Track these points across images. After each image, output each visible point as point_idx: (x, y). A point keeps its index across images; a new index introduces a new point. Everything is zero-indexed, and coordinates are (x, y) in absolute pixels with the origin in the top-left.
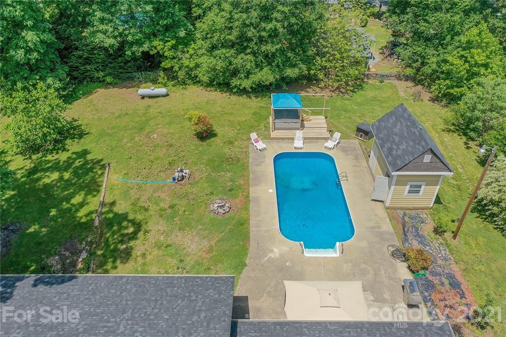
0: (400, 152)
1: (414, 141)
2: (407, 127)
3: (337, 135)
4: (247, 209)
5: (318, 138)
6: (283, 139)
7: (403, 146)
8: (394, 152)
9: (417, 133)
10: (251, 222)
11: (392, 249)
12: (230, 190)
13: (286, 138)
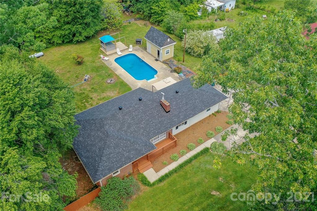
0: (160, 41)
1: (162, 36)
2: (158, 33)
3: (131, 46)
4: (120, 78)
5: (124, 50)
6: (112, 54)
7: (160, 39)
8: (158, 42)
9: (162, 34)
11: (170, 71)
12: (109, 76)
13: (114, 53)
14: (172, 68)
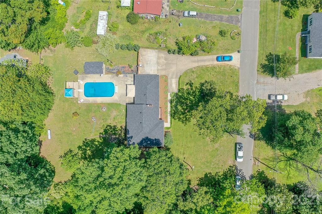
4: (104, 103)
5: (79, 85)
10: (108, 102)
12: (99, 107)
13: (78, 93)
14: (114, 73)
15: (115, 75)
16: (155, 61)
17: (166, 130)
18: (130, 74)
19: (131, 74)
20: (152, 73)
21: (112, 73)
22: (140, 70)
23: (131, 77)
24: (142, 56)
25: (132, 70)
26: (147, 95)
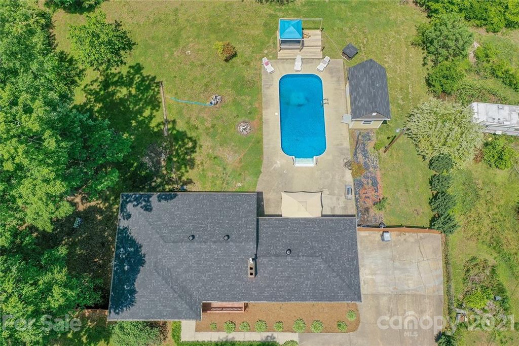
0: (360, 105)
1: (369, 99)
3: (327, 59)
4: (261, 129)
5: (313, 59)
6: (287, 60)
7: (363, 100)
8: (357, 103)
10: (264, 141)
11: (345, 161)
12: (250, 113)
13: (290, 59)
14: (355, 154)
15: (350, 157)
16: (406, 288)
17: (170, 328)
18: (354, 203)
19: (355, 207)
20: (365, 275)
21: (354, 151)
22: (370, 235)
23: (345, 208)
24: (417, 241)
25: (367, 210)
26: (289, 259)
